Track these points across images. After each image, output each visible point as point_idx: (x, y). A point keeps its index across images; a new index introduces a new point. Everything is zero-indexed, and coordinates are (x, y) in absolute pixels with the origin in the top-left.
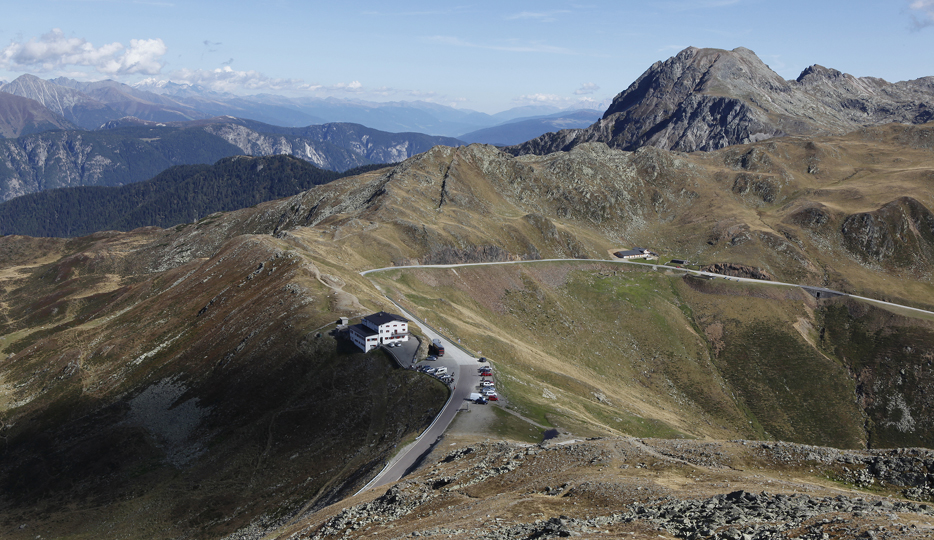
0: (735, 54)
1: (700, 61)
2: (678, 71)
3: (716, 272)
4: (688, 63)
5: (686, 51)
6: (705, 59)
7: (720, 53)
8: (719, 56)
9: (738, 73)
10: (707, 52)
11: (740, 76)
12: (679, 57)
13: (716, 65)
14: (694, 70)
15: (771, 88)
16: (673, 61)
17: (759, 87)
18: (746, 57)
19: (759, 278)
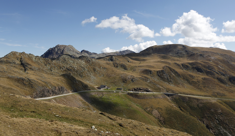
0: (69, 46)
1: (61, 47)
2: (56, 50)
3: (135, 91)
4: (59, 48)
5: (58, 45)
6: (62, 47)
7: (65, 46)
8: (65, 47)
9: (70, 50)
10: (62, 46)
11: (71, 51)
12: (56, 47)
13: (65, 48)
14: (60, 49)
15: (78, 53)
16: (55, 48)
17: (75, 53)
18: (72, 47)
19: (149, 92)
